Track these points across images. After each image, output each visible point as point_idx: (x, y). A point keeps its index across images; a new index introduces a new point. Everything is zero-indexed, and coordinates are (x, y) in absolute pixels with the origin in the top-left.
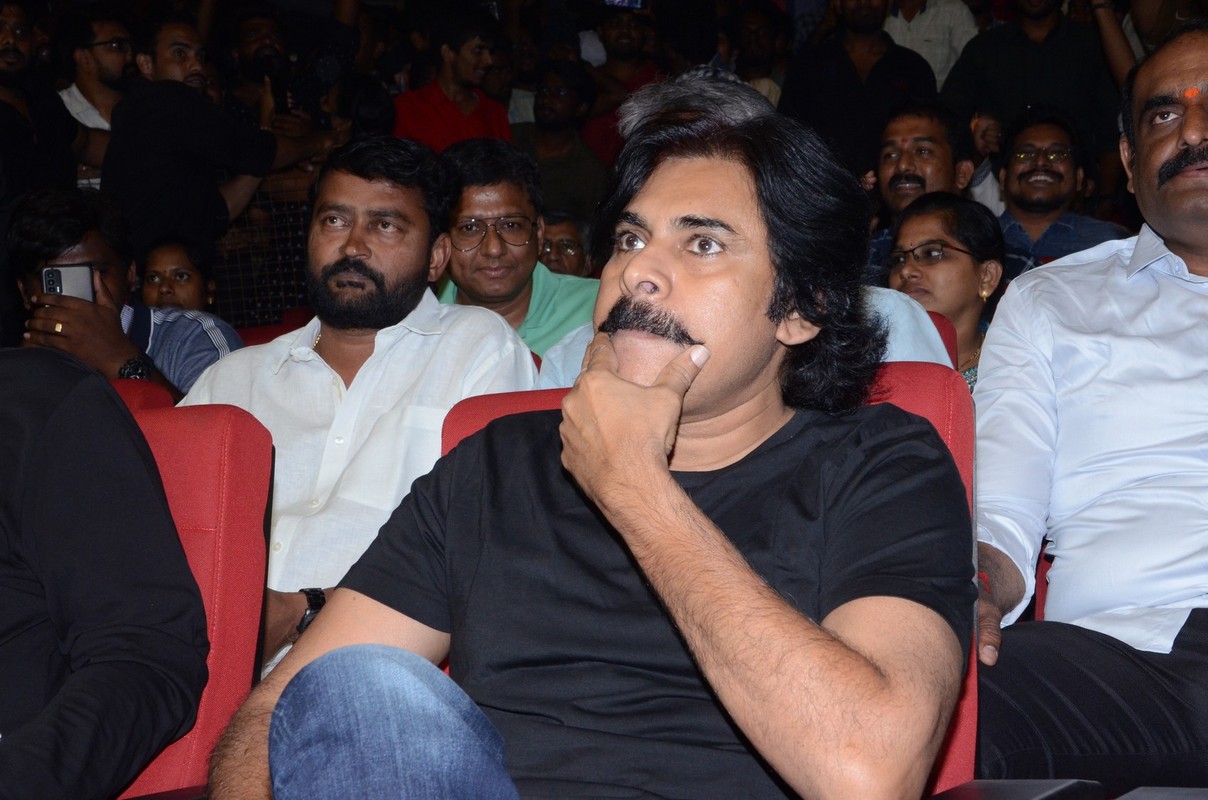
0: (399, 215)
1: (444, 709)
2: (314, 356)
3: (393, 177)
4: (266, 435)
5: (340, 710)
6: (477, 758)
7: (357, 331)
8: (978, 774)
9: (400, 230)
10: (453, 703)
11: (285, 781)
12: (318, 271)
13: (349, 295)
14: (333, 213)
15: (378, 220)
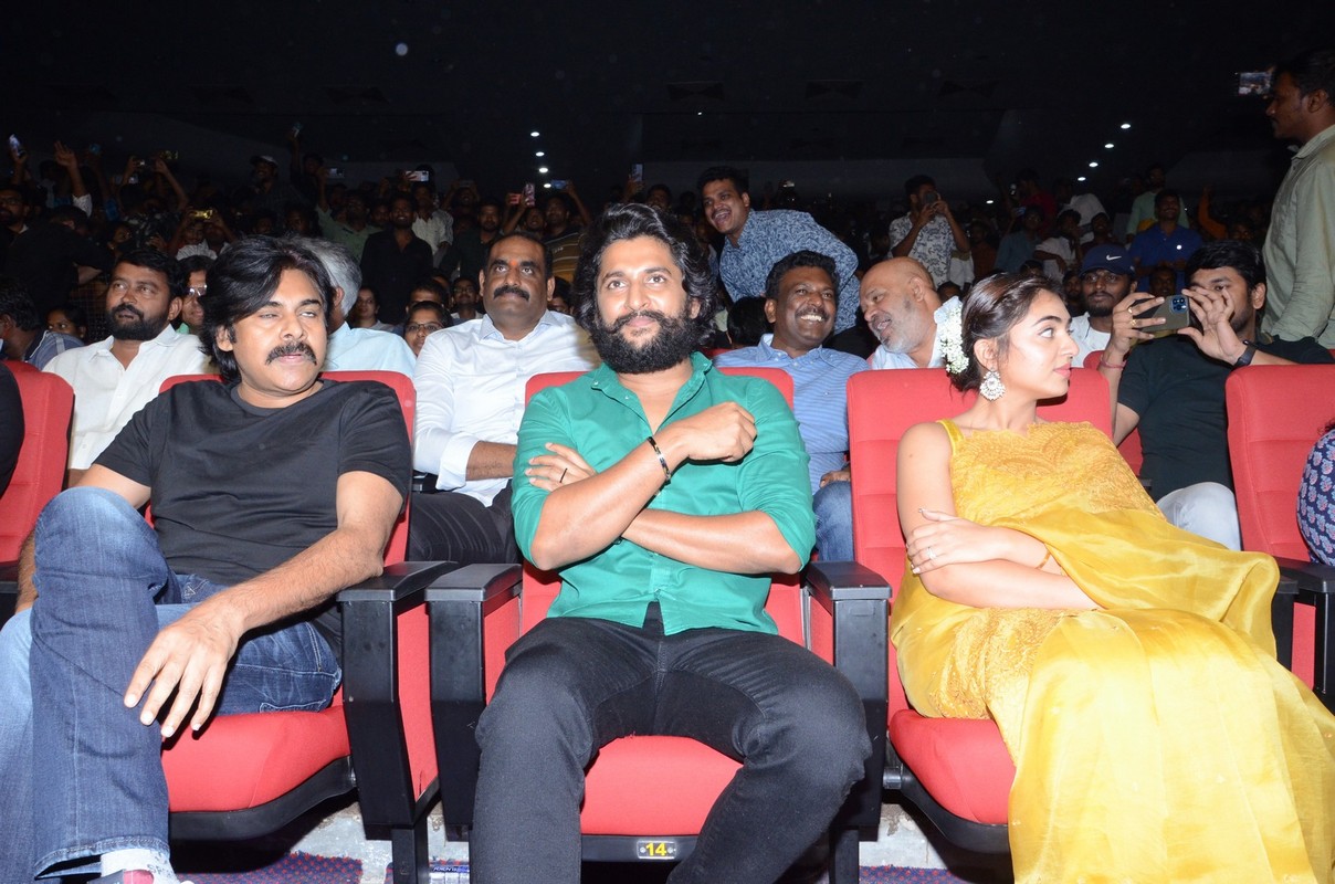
0: (155, 286)
1: (125, 520)
2: (110, 354)
3: (151, 266)
4: (70, 389)
5: (70, 518)
6: (142, 544)
7: (130, 342)
8: (407, 559)
9: (153, 292)
10: (131, 517)
11: (39, 553)
12: (110, 309)
13: (125, 322)
14: (118, 282)
15: (141, 287)
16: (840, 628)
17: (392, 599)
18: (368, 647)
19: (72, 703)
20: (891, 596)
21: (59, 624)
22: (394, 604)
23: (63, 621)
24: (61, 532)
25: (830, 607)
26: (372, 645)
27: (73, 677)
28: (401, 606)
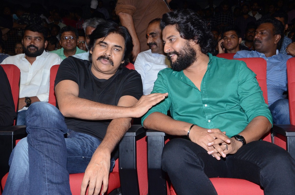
2: (26, 60)
9: (40, 40)
13: (32, 52)
16: (289, 145)
17: (135, 135)
18: (127, 151)
19: (44, 166)
21: (39, 142)
22: (136, 137)
23: (40, 141)
24: (36, 115)
25: (285, 138)
26: (129, 150)
27: (45, 158)
28: (137, 138)
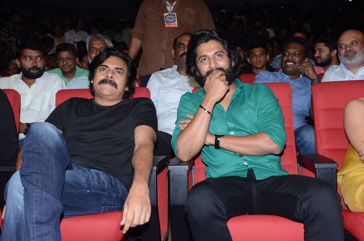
2: (22, 81)
9: (41, 59)
13: (34, 72)
15: (36, 58)
17: (156, 170)
20: (338, 167)
25: (314, 170)
28: (158, 172)
